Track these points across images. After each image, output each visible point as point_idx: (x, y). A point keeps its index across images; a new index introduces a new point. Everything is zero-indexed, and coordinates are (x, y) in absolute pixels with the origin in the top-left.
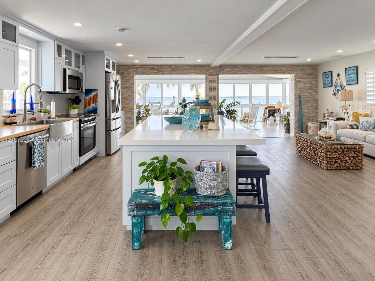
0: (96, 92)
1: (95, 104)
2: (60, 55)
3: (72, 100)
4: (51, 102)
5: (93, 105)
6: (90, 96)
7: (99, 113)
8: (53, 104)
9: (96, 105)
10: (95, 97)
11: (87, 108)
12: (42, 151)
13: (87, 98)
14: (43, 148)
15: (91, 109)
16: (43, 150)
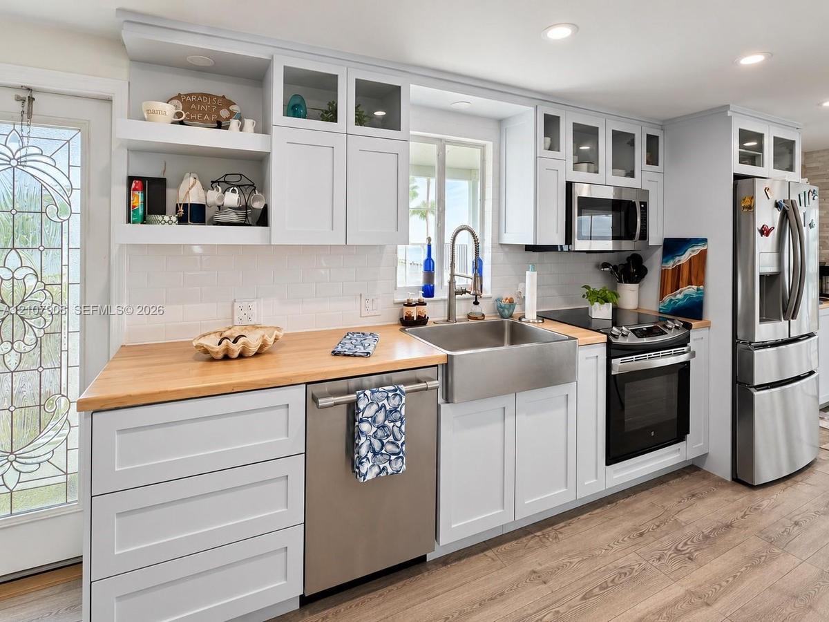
0: (702, 248)
1: (695, 287)
2: (554, 146)
3: (615, 268)
4: (527, 272)
5: (691, 290)
6: (677, 258)
7: (710, 320)
8: (531, 277)
9: (698, 290)
10: (694, 263)
11: (667, 299)
12: (396, 430)
13: (670, 265)
14: (401, 419)
15: (680, 302)
16: (400, 428)
